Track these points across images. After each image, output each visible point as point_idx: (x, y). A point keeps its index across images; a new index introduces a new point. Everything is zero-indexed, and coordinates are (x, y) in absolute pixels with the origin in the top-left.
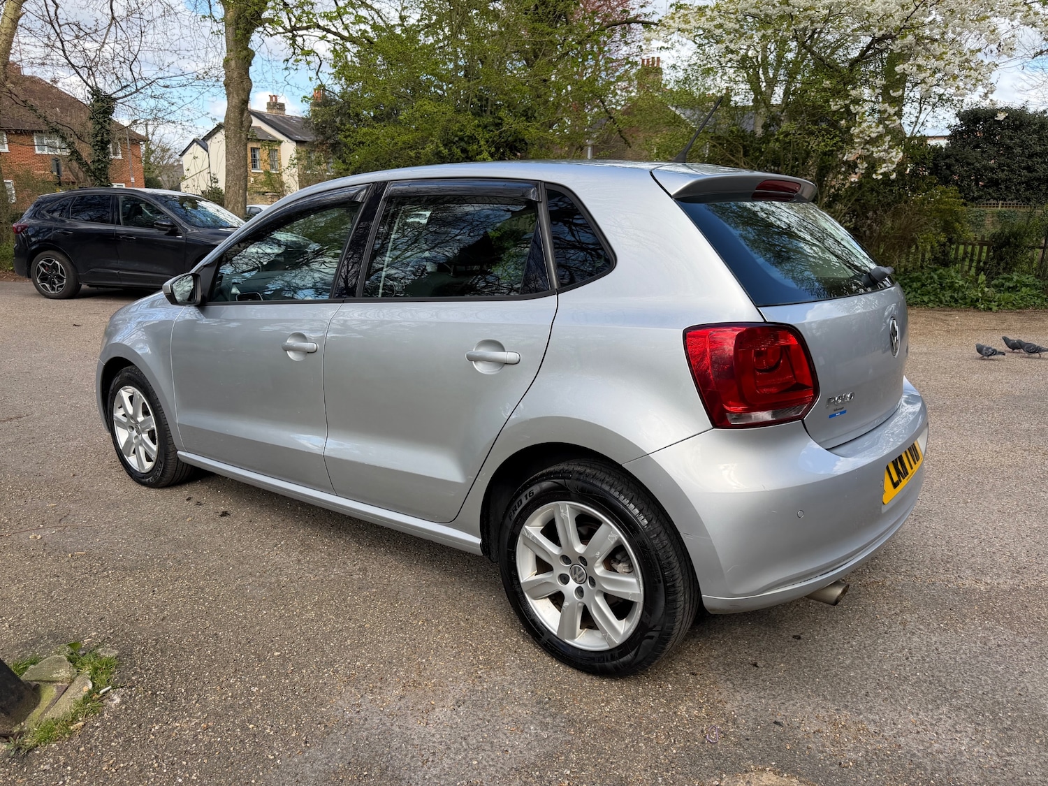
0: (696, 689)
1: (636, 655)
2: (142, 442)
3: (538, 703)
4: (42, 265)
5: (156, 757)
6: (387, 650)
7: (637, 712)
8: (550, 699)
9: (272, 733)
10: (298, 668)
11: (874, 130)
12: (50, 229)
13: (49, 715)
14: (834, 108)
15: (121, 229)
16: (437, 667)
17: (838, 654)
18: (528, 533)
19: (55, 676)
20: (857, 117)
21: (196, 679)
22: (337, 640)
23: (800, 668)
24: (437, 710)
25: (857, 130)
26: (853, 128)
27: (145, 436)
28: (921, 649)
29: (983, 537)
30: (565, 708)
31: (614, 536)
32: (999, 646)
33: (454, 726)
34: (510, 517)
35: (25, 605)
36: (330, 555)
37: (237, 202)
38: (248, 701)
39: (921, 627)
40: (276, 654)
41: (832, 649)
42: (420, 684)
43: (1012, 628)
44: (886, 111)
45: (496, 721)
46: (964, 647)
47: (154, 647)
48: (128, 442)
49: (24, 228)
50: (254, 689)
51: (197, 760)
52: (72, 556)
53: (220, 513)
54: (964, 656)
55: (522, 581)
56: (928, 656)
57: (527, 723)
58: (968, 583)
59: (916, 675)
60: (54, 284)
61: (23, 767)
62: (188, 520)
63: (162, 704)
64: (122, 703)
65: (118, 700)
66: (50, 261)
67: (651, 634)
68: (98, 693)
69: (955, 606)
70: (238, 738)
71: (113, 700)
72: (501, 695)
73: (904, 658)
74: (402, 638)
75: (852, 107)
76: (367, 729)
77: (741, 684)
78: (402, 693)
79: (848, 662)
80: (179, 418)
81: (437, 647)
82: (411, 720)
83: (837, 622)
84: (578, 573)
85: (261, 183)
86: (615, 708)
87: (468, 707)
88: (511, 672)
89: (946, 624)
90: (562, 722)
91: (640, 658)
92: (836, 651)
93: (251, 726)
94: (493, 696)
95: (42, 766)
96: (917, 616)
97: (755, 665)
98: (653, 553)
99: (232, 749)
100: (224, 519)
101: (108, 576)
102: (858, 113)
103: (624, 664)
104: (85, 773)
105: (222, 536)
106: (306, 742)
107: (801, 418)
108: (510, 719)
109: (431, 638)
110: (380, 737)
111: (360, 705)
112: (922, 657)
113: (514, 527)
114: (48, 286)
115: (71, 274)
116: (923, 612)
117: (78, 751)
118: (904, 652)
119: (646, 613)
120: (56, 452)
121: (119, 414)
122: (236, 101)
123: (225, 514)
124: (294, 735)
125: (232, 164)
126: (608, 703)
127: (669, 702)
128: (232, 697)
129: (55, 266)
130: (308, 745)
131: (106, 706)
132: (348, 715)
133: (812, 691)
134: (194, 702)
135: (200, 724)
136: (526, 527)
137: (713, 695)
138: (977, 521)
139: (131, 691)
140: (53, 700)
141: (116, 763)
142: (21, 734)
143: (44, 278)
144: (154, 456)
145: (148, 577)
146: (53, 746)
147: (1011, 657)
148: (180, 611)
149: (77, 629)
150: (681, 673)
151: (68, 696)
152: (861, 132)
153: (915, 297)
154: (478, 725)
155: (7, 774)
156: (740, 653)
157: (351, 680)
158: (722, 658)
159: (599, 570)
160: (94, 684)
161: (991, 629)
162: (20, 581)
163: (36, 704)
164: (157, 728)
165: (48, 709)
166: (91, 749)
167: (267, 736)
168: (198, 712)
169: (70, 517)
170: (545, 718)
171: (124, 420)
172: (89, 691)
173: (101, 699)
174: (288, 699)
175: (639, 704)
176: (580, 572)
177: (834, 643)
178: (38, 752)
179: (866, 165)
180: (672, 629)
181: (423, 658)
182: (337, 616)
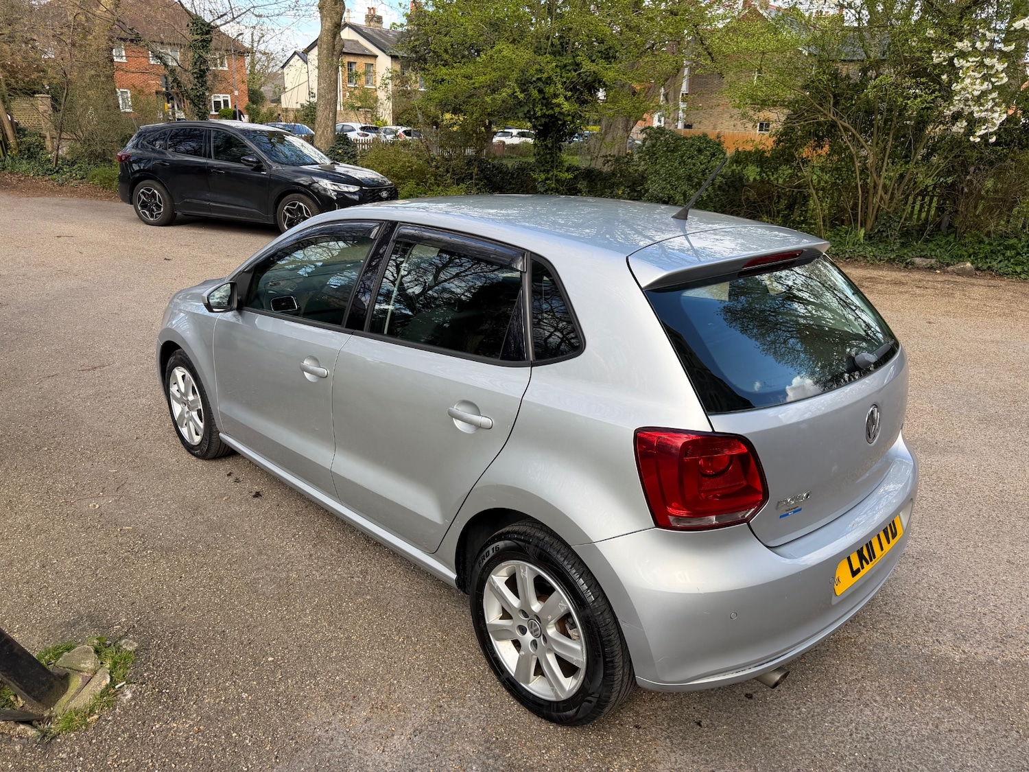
0: (635, 744)
1: (577, 712)
2: (191, 418)
3: (486, 742)
4: (143, 193)
5: (152, 756)
6: (367, 665)
7: (572, 764)
8: (497, 739)
9: (250, 744)
10: (285, 677)
11: (977, 87)
12: (149, 160)
13: (73, 704)
14: (936, 61)
15: (212, 162)
16: (406, 690)
17: (784, 720)
18: (494, 582)
19: (82, 665)
20: (961, 71)
21: (198, 679)
22: (325, 650)
23: (741, 732)
24: (395, 737)
25: (959, 87)
26: (955, 84)
27: (194, 414)
28: (869, 726)
29: (981, 593)
30: (507, 750)
31: (563, 605)
32: (950, 731)
33: (406, 757)
34: (480, 563)
35: (74, 581)
36: (339, 551)
37: (327, 126)
38: (237, 708)
39: (878, 698)
40: (270, 659)
41: (779, 715)
42: (386, 707)
43: (971, 712)
44: (993, 67)
45: (445, 756)
46: (914, 727)
47: (169, 641)
48: (181, 415)
49: (128, 157)
50: (244, 695)
51: (184, 764)
52: (121, 530)
53: (253, 494)
54: (909, 739)
55: (487, 622)
56: (873, 735)
57: (471, 762)
58: (945, 650)
59: (854, 755)
60: (153, 210)
61: (45, 753)
62: (224, 499)
63: (166, 702)
64: (133, 698)
65: (129, 696)
66: (150, 190)
67: (589, 698)
68: (114, 687)
69: (920, 677)
70: (222, 745)
71: (125, 695)
72: (455, 729)
73: (848, 734)
74: (381, 654)
75: (956, 61)
76: (330, 750)
77: (679, 744)
78: (370, 715)
79: (790, 732)
80: (220, 407)
81: (410, 669)
82: (371, 744)
83: (794, 683)
84: (534, 628)
85: (356, 98)
86: (554, 757)
87: (423, 738)
88: (470, 704)
89: (905, 698)
90: (502, 765)
91: (580, 716)
92: (782, 717)
93: (234, 735)
94: (448, 728)
95: (60, 755)
96: (877, 685)
97: (699, 724)
98: (595, 629)
99: (214, 756)
100: (256, 500)
101: (146, 556)
102: (961, 68)
103: (566, 716)
104: (93, 765)
105: (250, 520)
106: (277, 757)
107: (747, 521)
108: (457, 755)
109: (407, 656)
110: (340, 760)
111: (330, 723)
112: (867, 735)
113: (482, 574)
114: (147, 213)
115: (168, 203)
116: (885, 681)
117: (90, 743)
118: (851, 727)
119: (586, 679)
120: (126, 409)
121: (174, 389)
122: (329, 24)
123: (257, 495)
124: (268, 749)
125: (323, 88)
126: (548, 750)
127: (606, 756)
128: (224, 701)
129: (154, 195)
130: (278, 761)
131: (118, 700)
132: (318, 732)
133: (746, 761)
134: (192, 703)
135: (193, 726)
136: (493, 576)
137: (650, 752)
138: (980, 572)
139: (141, 688)
140: (78, 689)
141: (119, 758)
142: (50, 718)
143: (144, 206)
144: (201, 433)
145: (179, 561)
146: (72, 735)
147: (958, 745)
148: (199, 603)
149: (111, 613)
150: (626, 724)
151: (90, 687)
152: (963, 89)
153: (1006, 266)
154: (427, 759)
155: (33, 759)
156: (688, 708)
157: (329, 696)
158: (670, 711)
159: (552, 631)
160: (112, 678)
161: (948, 710)
162: (74, 555)
163: (64, 692)
164: (157, 726)
165: (73, 697)
166: (101, 742)
167: (244, 747)
168: (193, 714)
169: (126, 485)
170: (488, 759)
171: (178, 395)
172: (107, 685)
173: (115, 694)
174: (270, 710)
175: (577, 755)
176: (536, 628)
177: (784, 708)
178: (59, 740)
179: (966, 124)
180: (609, 698)
181: (395, 679)
182: (330, 623)
